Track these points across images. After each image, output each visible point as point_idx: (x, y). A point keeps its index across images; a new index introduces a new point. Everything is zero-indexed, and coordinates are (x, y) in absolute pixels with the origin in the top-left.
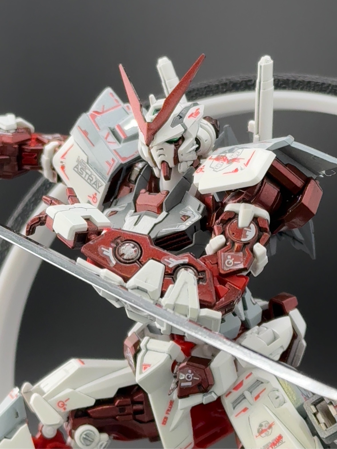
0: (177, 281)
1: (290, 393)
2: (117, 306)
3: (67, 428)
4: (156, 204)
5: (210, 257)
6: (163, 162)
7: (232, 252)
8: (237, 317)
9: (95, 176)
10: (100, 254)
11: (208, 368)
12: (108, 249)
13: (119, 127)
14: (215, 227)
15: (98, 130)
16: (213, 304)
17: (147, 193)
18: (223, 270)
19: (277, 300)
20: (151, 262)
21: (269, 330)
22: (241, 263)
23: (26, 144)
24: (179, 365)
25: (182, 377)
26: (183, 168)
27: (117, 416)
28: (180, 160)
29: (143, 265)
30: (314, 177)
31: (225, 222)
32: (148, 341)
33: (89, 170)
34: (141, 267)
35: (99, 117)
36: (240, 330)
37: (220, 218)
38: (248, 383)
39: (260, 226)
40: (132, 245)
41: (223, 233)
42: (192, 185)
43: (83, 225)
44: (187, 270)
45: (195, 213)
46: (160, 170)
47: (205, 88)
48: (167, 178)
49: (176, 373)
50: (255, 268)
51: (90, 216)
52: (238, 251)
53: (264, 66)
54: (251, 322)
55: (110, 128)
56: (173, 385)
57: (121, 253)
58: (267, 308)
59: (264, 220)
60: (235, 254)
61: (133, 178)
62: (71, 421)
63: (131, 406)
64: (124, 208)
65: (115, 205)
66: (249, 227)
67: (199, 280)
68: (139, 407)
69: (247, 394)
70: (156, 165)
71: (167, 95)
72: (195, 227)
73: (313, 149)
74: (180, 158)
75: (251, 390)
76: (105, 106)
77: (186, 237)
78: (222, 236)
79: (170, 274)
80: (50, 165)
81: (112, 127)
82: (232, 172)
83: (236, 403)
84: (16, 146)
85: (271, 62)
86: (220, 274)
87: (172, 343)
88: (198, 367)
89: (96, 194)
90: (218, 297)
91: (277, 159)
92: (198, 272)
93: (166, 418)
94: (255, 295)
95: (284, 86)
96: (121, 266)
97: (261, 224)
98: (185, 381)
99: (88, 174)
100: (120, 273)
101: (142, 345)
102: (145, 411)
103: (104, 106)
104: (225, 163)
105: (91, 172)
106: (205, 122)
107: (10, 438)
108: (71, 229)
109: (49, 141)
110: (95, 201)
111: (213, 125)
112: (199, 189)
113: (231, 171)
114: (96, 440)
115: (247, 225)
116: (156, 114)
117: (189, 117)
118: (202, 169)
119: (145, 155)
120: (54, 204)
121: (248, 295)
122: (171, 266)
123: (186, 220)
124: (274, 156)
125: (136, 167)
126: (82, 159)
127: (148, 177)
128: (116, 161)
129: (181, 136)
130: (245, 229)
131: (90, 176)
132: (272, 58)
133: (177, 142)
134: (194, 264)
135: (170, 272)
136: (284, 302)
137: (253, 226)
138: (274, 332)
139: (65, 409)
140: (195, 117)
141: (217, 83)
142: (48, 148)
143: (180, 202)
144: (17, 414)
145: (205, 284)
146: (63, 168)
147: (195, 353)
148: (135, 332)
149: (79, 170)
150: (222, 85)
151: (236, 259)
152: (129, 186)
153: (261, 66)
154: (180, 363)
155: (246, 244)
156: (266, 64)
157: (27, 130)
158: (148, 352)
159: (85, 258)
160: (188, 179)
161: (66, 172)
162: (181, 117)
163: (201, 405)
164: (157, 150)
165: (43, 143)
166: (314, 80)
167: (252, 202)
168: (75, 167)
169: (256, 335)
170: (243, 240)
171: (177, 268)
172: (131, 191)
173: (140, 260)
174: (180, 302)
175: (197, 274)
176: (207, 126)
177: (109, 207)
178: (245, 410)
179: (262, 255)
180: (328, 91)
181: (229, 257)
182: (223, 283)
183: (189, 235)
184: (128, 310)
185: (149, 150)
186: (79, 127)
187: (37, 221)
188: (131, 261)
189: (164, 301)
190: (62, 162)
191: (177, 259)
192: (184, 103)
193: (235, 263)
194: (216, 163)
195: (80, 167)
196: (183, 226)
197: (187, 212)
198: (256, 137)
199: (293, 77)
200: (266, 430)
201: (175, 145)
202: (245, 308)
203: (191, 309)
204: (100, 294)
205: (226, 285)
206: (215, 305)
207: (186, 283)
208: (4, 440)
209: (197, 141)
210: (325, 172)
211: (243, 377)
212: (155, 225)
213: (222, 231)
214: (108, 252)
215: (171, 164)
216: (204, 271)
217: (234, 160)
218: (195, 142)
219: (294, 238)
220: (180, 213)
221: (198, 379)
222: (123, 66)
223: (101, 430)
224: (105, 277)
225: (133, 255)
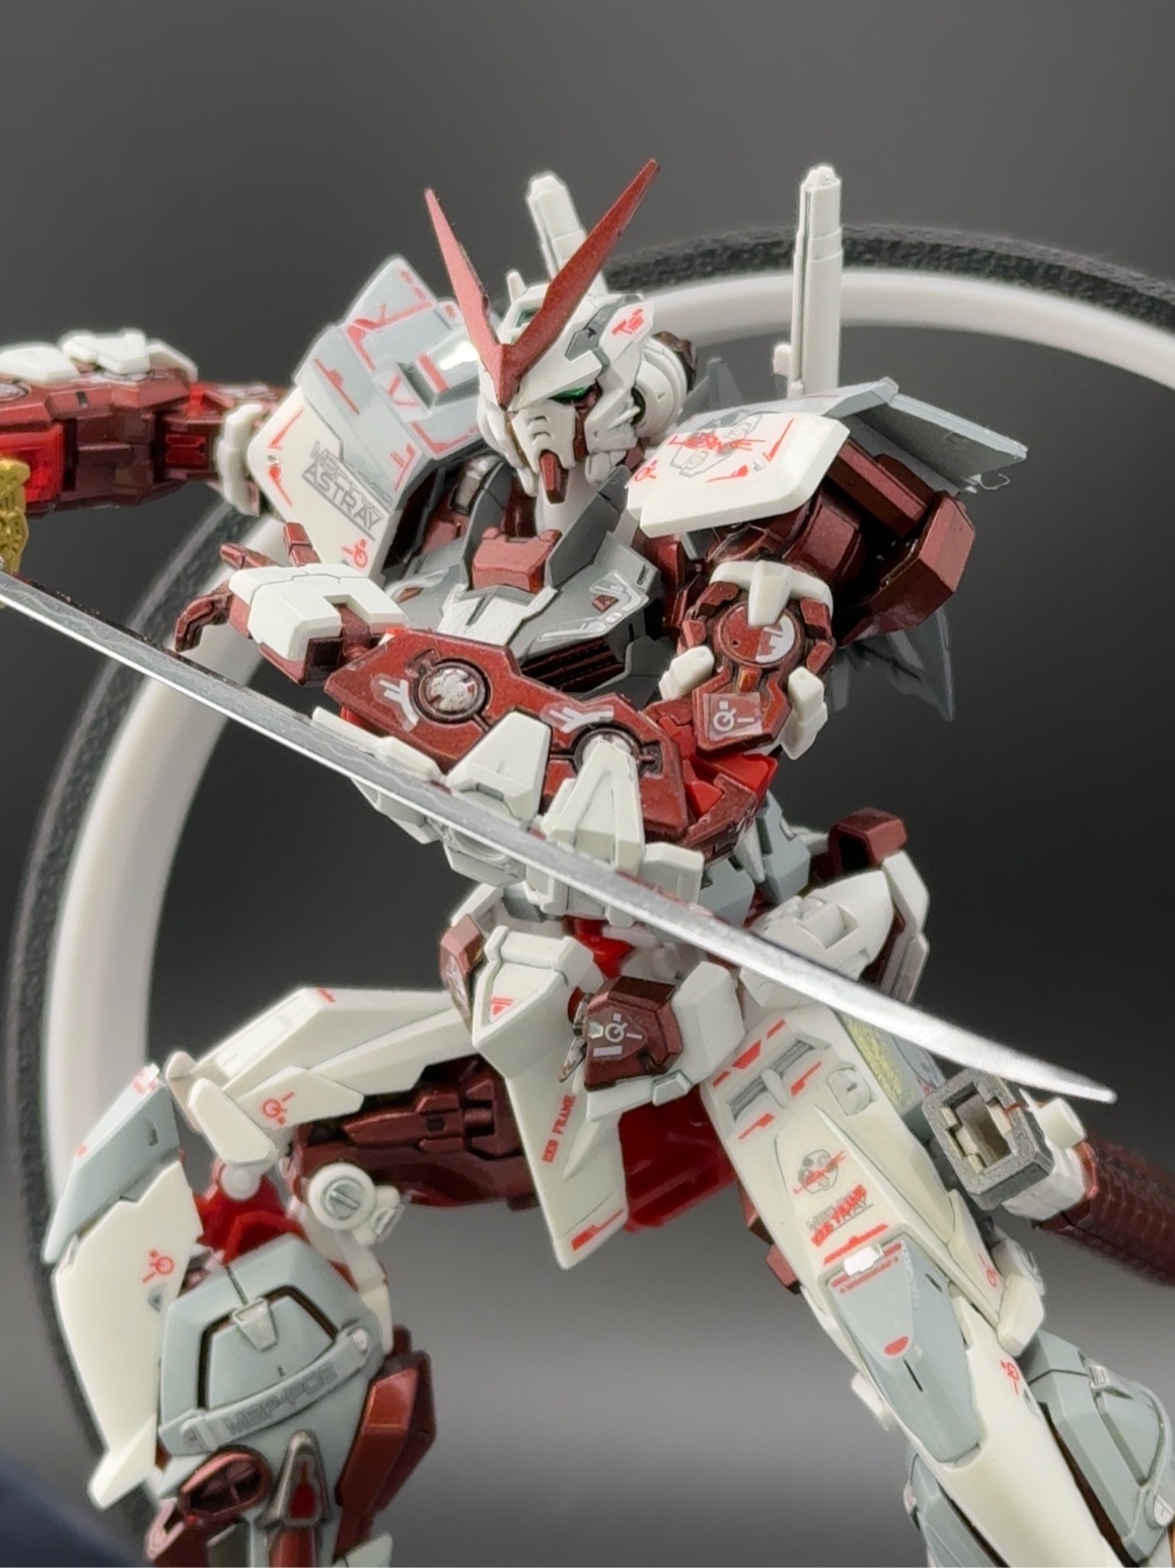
0: (584, 771)
1: (885, 1076)
2: (423, 838)
3: (287, 1171)
4: (526, 566)
5: (673, 705)
6: (545, 453)
8: (743, 872)
9: (360, 493)
10: (375, 696)
11: (666, 1008)
12: (398, 684)
13: (426, 361)
14: (686, 626)
15: (369, 370)
16: (680, 830)
17: (502, 538)
18: (707, 740)
19: (854, 829)
20: (514, 718)
21: (829, 906)
23: (175, 412)
24: (588, 1002)
25: (597, 1031)
26: (598, 469)
27: (421, 1140)
28: (590, 448)
29: (491, 727)
30: (953, 491)
31: (711, 613)
32: (505, 937)
33: (346, 479)
34: (486, 733)
35: (370, 338)
36: (751, 908)
37: (699, 603)
38: (771, 1048)
39: (807, 622)
40: (461, 673)
41: (708, 641)
42: (622, 515)
43: (330, 622)
44: (610, 741)
45: (630, 590)
46: (535, 476)
47: (658, 262)
48: (556, 496)
49: (580, 1023)
50: (793, 739)
51: (349, 597)
52: (747, 688)
53: (818, 193)
54: (781, 889)
55: (401, 366)
56: (572, 1055)
57: (433, 694)
58: (824, 849)
59: (818, 606)
61: (464, 499)
62: (299, 1153)
63: (460, 1113)
64: (440, 580)
65: (416, 572)
68: (483, 1115)
69: (771, 1079)
71: (553, 274)
72: (631, 627)
73: (948, 415)
74: (592, 443)
75: (780, 1066)
76: (388, 307)
77: (607, 653)
79: (565, 752)
80: (238, 466)
81: (407, 362)
83: (740, 1104)
84: (149, 416)
85: (837, 182)
86: (699, 751)
87: (569, 941)
88: (640, 1007)
89: (363, 543)
90: (695, 812)
91: (851, 441)
92: (641, 745)
93: (553, 1144)
94: (793, 816)
95: (868, 256)
96: (435, 730)
97: (810, 618)
98: (603, 1042)
99: (343, 489)
100: (430, 748)
101: (489, 947)
102: (496, 1126)
103: (384, 307)
104: (713, 453)
105: (351, 483)
106: (658, 345)
107: (134, 1200)
108: (297, 630)
109: (237, 402)
110: (361, 561)
111: (680, 355)
112: (641, 525)
113: (729, 474)
114: (367, 1205)
115: (772, 619)
116: (526, 325)
117: (615, 331)
118: (649, 470)
119: (497, 437)
120: (250, 566)
121: (773, 813)
122: (566, 729)
123: (606, 609)
124: (844, 432)
125: (472, 469)
126: (326, 450)
127: (504, 496)
128: (419, 453)
129: (592, 383)
131: (347, 494)
132: (840, 172)
133: (582, 399)
134: (629, 724)
135: (563, 745)
136: (871, 833)
138: (842, 913)
139: (281, 1121)
140: (630, 333)
141: (689, 251)
142: (234, 420)
143: (591, 562)
144: (154, 1134)
145: (658, 777)
146: (274, 472)
147: (630, 969)
148: (468, 915)
149: (319, 480)
150: (703, 255)
151: (743, 710)
152: (453, 522)
153: (808, 195)
154: (592, 996)
155: (767, 671)
156: (822, 188)
157: (178, 373)
158: (506, 966)
159: (334, 707)
160: (611, 499)
161: (283, 484)
162: (592, 332)
163: (648, 1108)
164: (530, 421)
165: (220, 409)
166: (949, 242)
167: (784, 557)
168: (309, 470)
169: (795, 920)
171: (584, 734)
172: (458, 533)
173: (483, 714)
174: (591, 825)
176: (662, 358)
177: (401, 576)
178: (766, 1120)
179: (813, 701)
180: (987, 270)
182: (708, 775)
183: (615, 651)
184: (451, 849)
185: (507, 420)
186: (317, 361)
187: (205, 610)
188: (460, 716)
189: (548, 823)
190: (271, 458)
191: (582, 711)
192: (601, 295)
194: (687, 452)
195: (320, 470)
196: (599, 626)
198: (794, 386)
199: (893, 232)
200: (821, 1174)
201: (578, 409)
202: (765, 848)
203: (622, 843)
204: (377, 806)
205: (716, 781)
206: (685, 833)
208: (120, 1204)
209: (637, 396)
210: (982, 479)
211: (761, 1033)
212: (524, 622)
213: (703, 634)
214: (398, 693)
215: (567, 459)
216: (656, 743)
217: (735, 445)
218: (631, 400)
219: (897, 664)
220: (592, 590)
221: (640, 1037)
222: (437, 195)
223: (379, 1178)
224: (390, 758)
225: (464, 700)
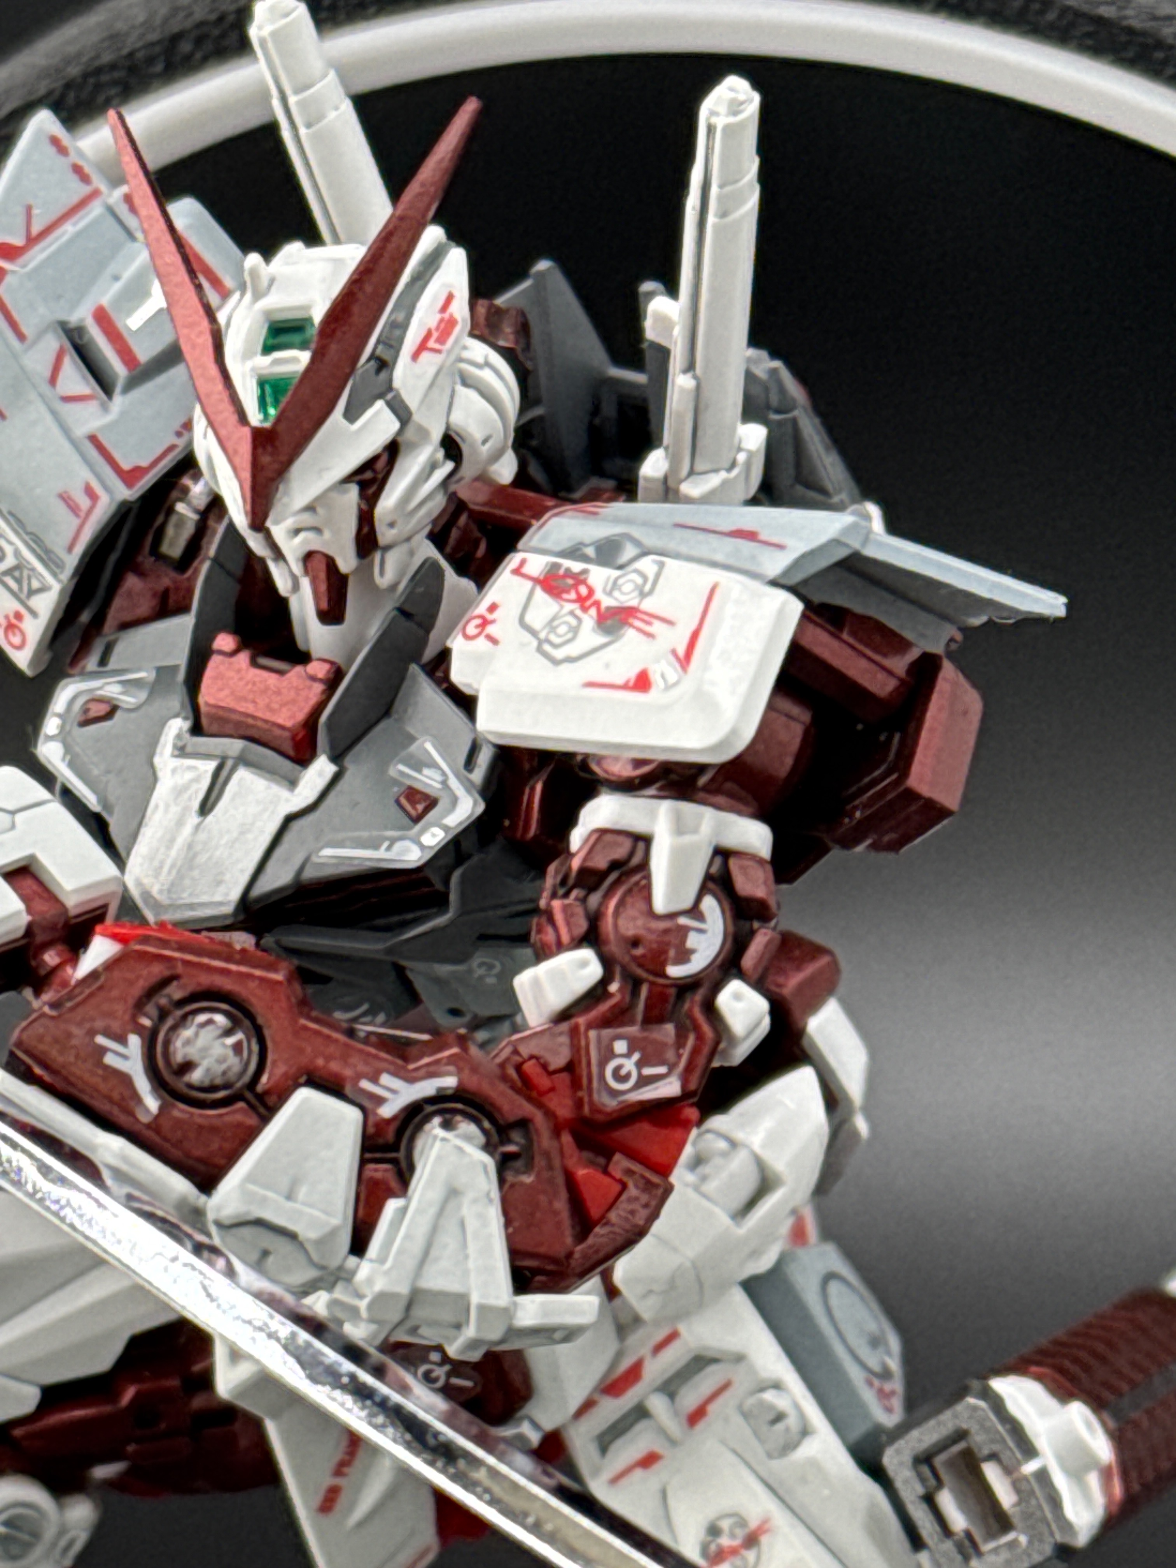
0: (418, 1188)
4: (287, 720)
6: (312, 554)
7: (632, 1022)
12: (125, 1044)
14: (556, 907)
16: (561, 1258)
20: (306, 1096)
22: (672, 1068)
29: (271, 1110)
34: (264, 1121)
37: (574, 866)
38: (659, 1369)
39: (740, 896)
40: (222, 1020)
44: (454, 1127)
45: (455, 784)
46: (297, 578)
48: (329, 615)
52: (655, 1018)
55: (63, 327)
57: (180, 1058)
60: (645, 1034)
61: (173, 546)
64: (143, 695)
66: (695, 911)
67: (504, 1164)
70: (279, 555)
78: (587, 954)
79: (386, 1147)
81: (71, 321)
82: (625, 687)
83: (609, 1437)
90: (583, 1220)
92: (500, 1129)
93: (333, 1490)
96: (186, 1122)
97: (743, 886)
100: (180, 1153)
103: (29, 211)
104: (588, 622)
115: (688, 901)
123: (418, 817)
124: (796, 611)
127: (237, 562)
128: (104, 494)
129: (384, 447)
130: (683, 921)
135: (382, 1139)
137: (710, 904)
145: (527, 1179)
151: (649, 1055)
155: (684, 988)
160: (416, 616)
162: (382, 364)
169: (692, 1185)
170: (675, 971)
171: (413, 1117)
173: (259, 1087)
174: (433, 1281)
175: (495, 1138)
181: (620, 1047)
182: (598, 1155)
188: (221, 1094)
189: (369, 1272)
193: (648, 1071)
194: (545, 603)
196: (409, 849)
197: (419, 771)
201: (363, 490)
203: (482, 1306)
205: (612, 1167)
206: (569, 1258)
207: (453, 1193)
209: (451, 446)
211: (643, 1349)
214: (126, 1057)
216: (524, 1123)
217: (624, 616)
218: (442, 454)
220: (392, 774)
